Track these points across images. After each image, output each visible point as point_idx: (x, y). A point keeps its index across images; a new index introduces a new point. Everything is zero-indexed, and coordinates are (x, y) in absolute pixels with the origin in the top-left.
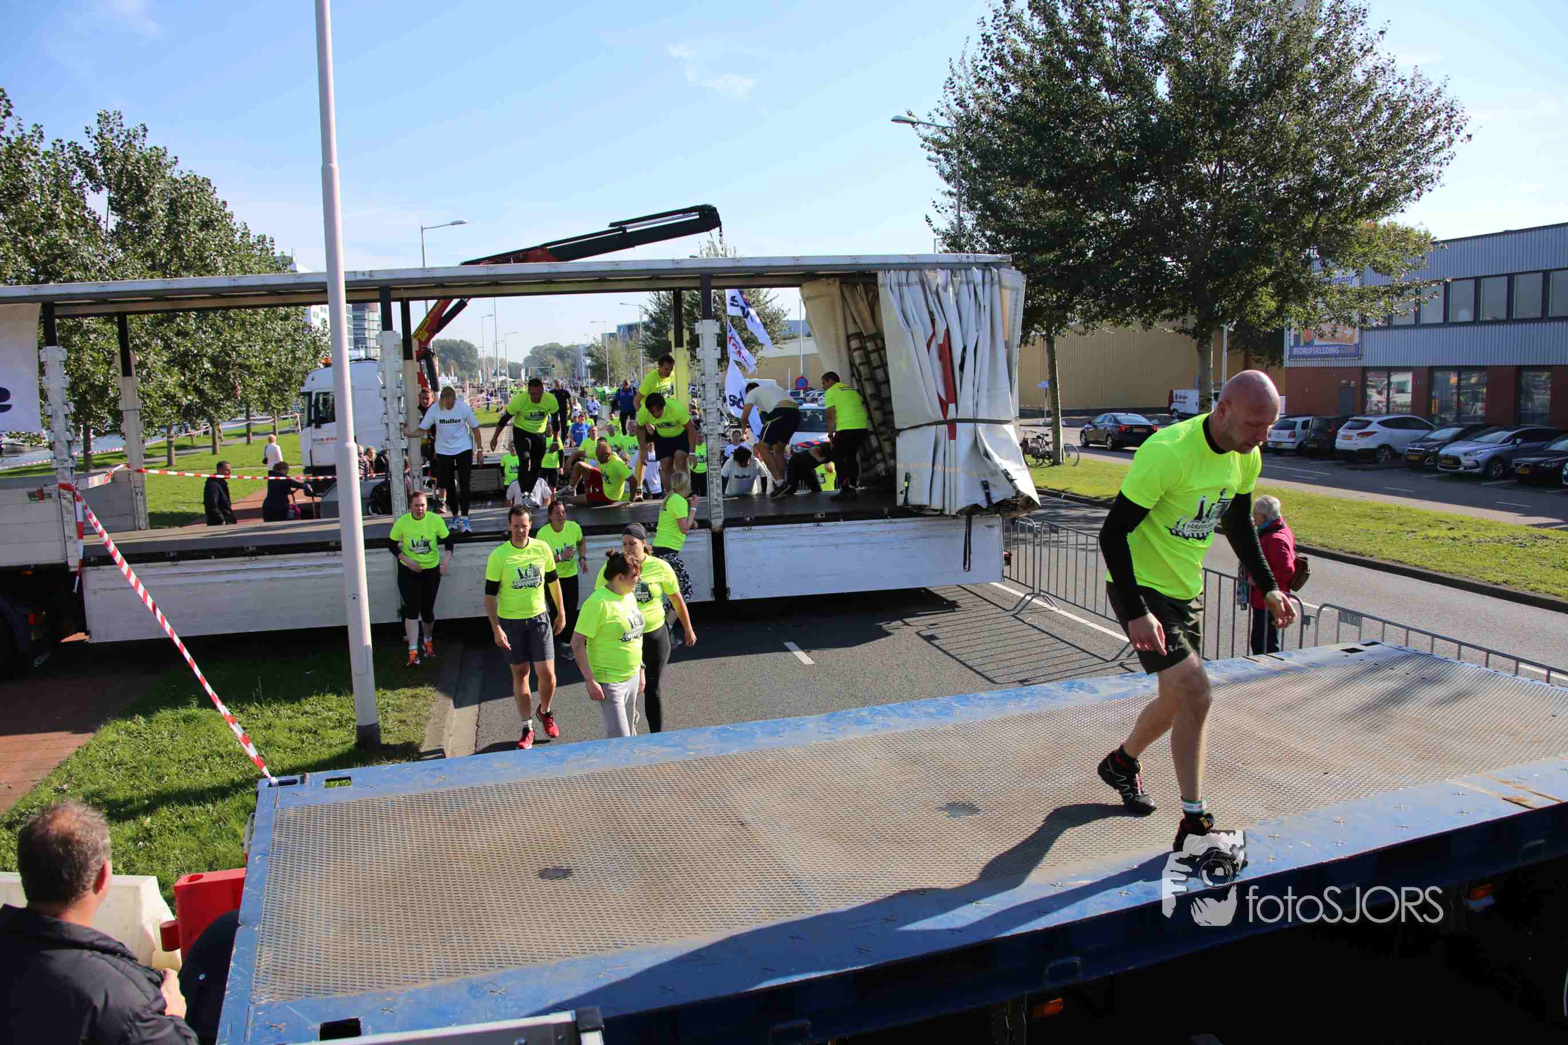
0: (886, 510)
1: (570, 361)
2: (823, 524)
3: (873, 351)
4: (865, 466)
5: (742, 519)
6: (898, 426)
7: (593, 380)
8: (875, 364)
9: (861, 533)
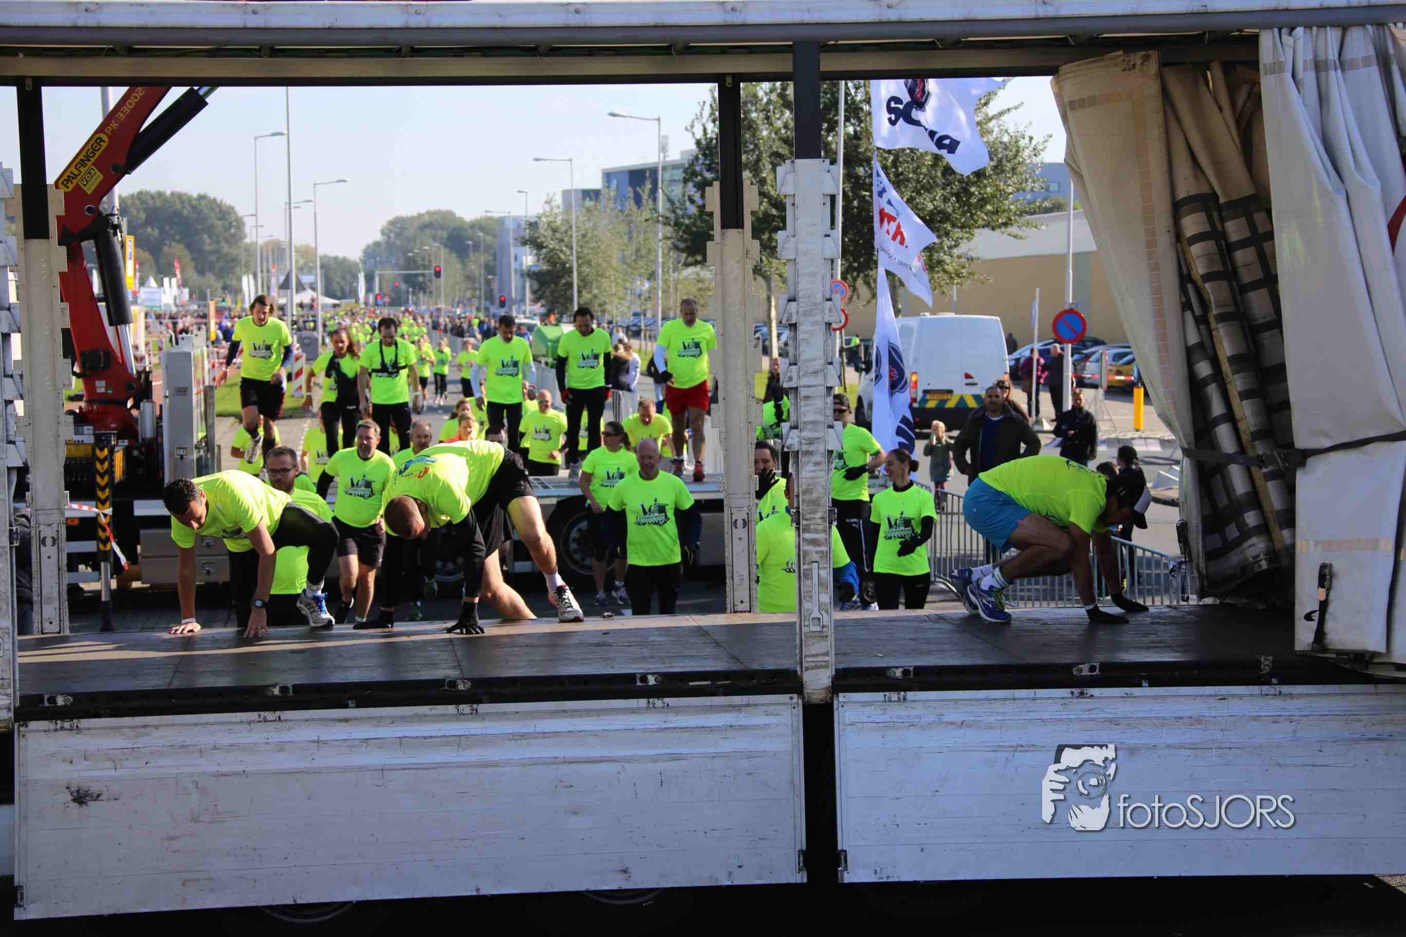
0: (1266, 662)
1: (480, 259)
2: (1096, 691)
3: (1243, 244)
4: (1216, 541)
5: (882, 672)
6: (1302, 441)
7: (538, 308)
8: (1247, 277)
9: (1199, 720)
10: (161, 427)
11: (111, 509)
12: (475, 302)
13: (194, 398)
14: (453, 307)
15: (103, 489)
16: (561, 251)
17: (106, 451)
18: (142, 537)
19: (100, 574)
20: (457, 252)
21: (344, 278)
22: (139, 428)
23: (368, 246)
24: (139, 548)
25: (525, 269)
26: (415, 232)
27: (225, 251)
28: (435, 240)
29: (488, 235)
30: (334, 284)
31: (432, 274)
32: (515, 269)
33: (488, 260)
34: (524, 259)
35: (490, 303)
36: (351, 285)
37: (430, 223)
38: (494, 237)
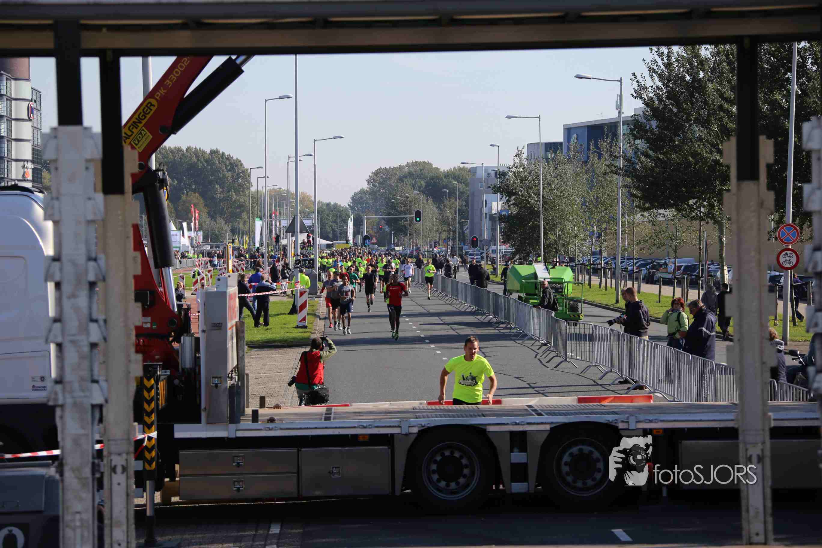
7: (508, 248)
10: (199, 358)
11: (156, 433)
12: (451, 242)
13: (229, 333)
15: (149, 415)
17: (152, 381)
18: (180, 458)
19: (145, 490)
20: (432, 198)
21: (335, 222)
22: (180, 361)
23: (355, 194)
24: (177, 467)
25: (495, 214)
26: (397, 182)
27: (234, 199)
28: (414, 188)
29: (461, 183)
30: (327, 227)
31: (412, 218)
32: (486, 214)
33: (461, 206)
34: (494, 205)
35: (462, 243)
36: (342, 228)
37: (409, 173)
38: (467, 184)
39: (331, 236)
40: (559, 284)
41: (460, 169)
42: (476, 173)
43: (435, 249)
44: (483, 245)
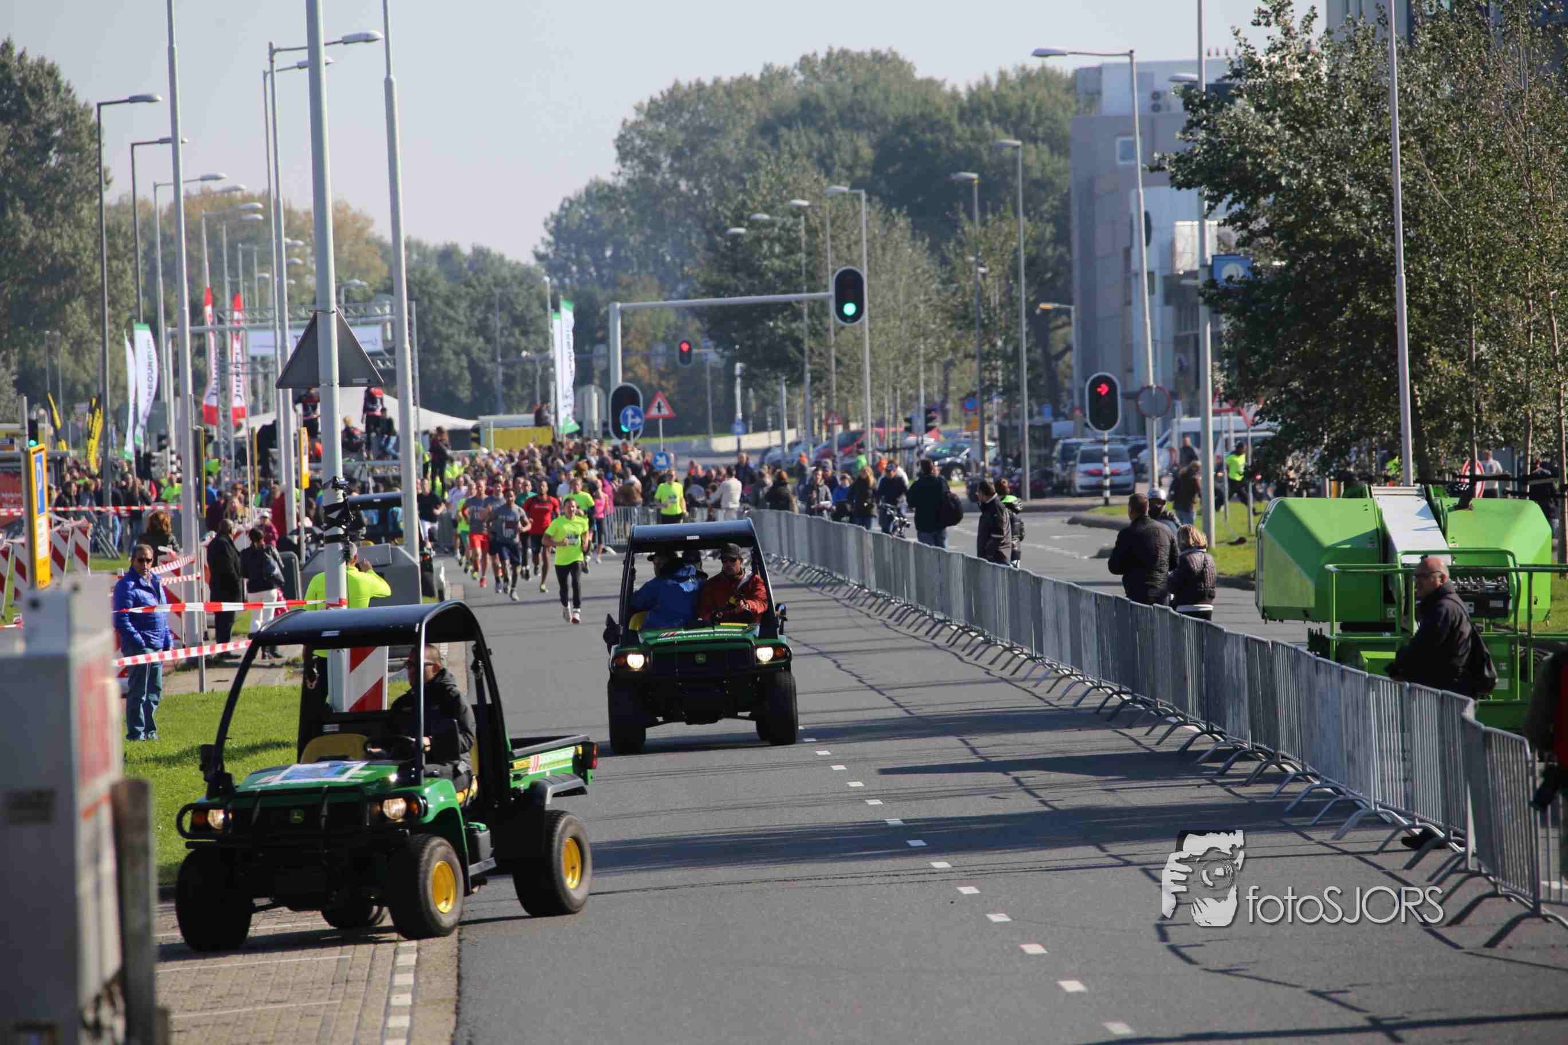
12: (996, 406)
14: (909, 430)
16: (1338, 196)
21: (482, 329)
23: (569, 206)
25: (1191, 274)
26: (750, 143)
27: (25, 241)
28: (828, 173)
29: (1034, 140)
30: (448, 354)
31: (823, 304)
32: (1151, 274)
33: (1038, 242)
34: (1186, 231)
35: (1048, 409)
36: (512, 357)
37: (805, 104)
38: (1058, 145)
39: (464, 393)
40: (1492, 575)
41: (1027, 78)
42: (1099, 93)
43: (930, 442)
44: (1142, 419)
